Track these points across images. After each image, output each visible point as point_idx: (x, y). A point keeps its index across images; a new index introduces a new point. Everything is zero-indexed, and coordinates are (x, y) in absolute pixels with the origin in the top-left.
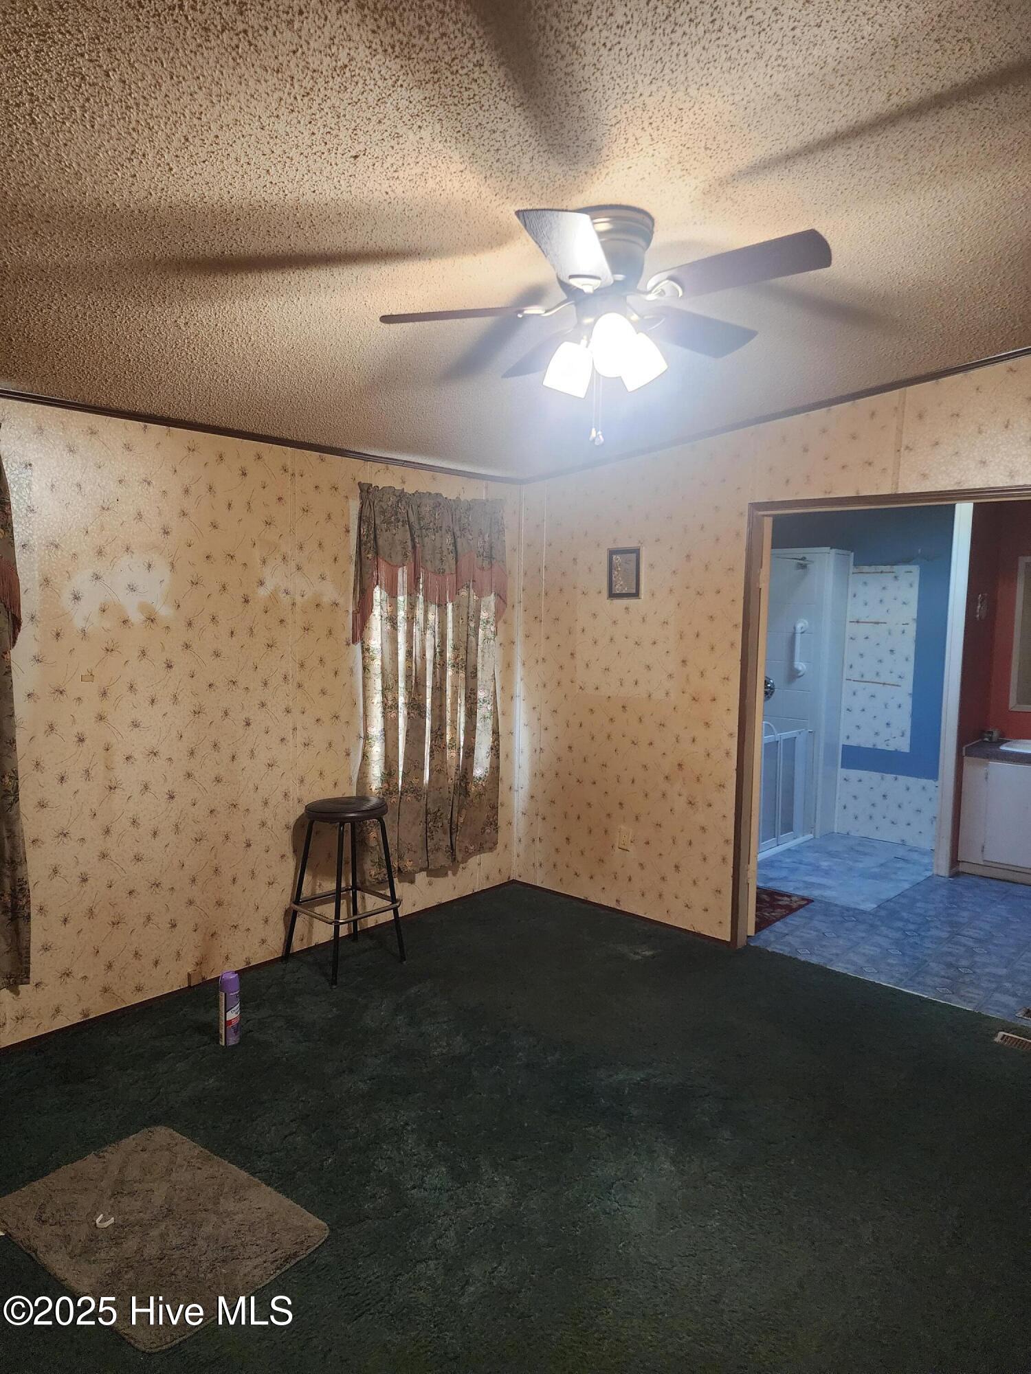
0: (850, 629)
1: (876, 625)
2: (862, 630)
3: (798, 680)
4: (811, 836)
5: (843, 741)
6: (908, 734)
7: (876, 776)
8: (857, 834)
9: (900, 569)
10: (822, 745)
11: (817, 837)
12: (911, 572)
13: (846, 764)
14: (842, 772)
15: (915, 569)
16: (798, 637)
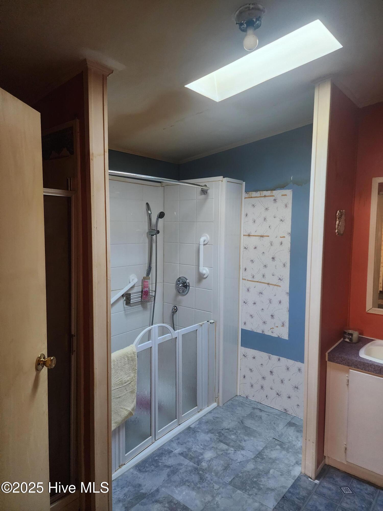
0: (245, 241)
1: (262, 238)
2: (254, 241)
3: (204, 280)
4: (214, 405)
5: (241, 326)
6: (287, 324)
7: (265, 355)
8: (253, 399)
9: (278, 193)
10: (222, 330)
11: (221, 405)
12: (286, 195)
13: (244, 344)
14: (242, 350)
15: (289, 193)
16: (202, 247)
